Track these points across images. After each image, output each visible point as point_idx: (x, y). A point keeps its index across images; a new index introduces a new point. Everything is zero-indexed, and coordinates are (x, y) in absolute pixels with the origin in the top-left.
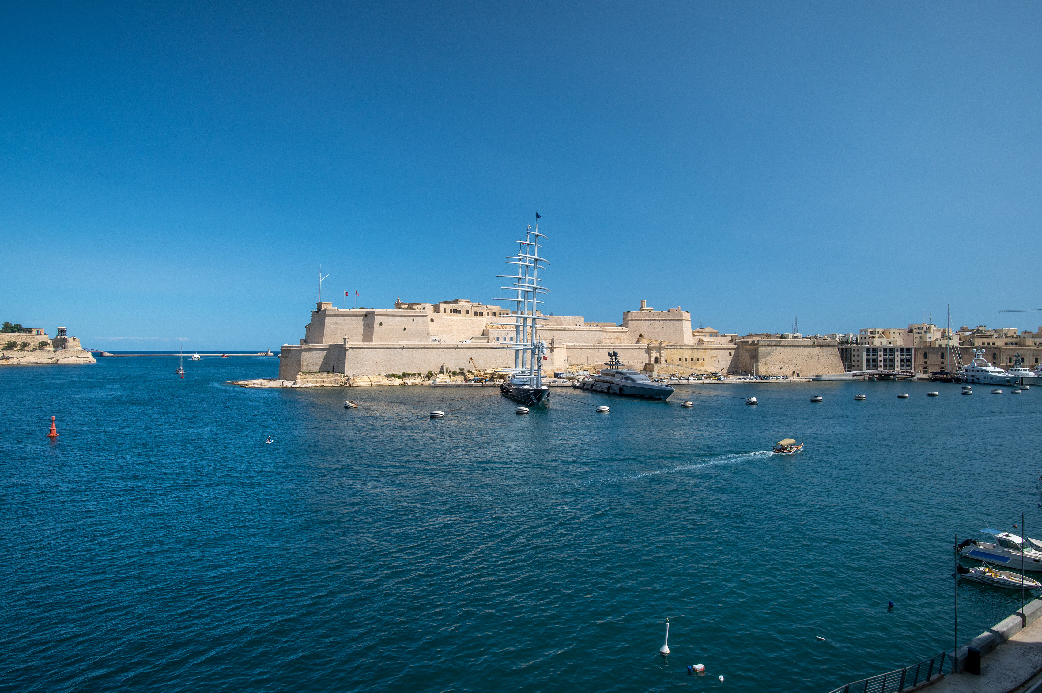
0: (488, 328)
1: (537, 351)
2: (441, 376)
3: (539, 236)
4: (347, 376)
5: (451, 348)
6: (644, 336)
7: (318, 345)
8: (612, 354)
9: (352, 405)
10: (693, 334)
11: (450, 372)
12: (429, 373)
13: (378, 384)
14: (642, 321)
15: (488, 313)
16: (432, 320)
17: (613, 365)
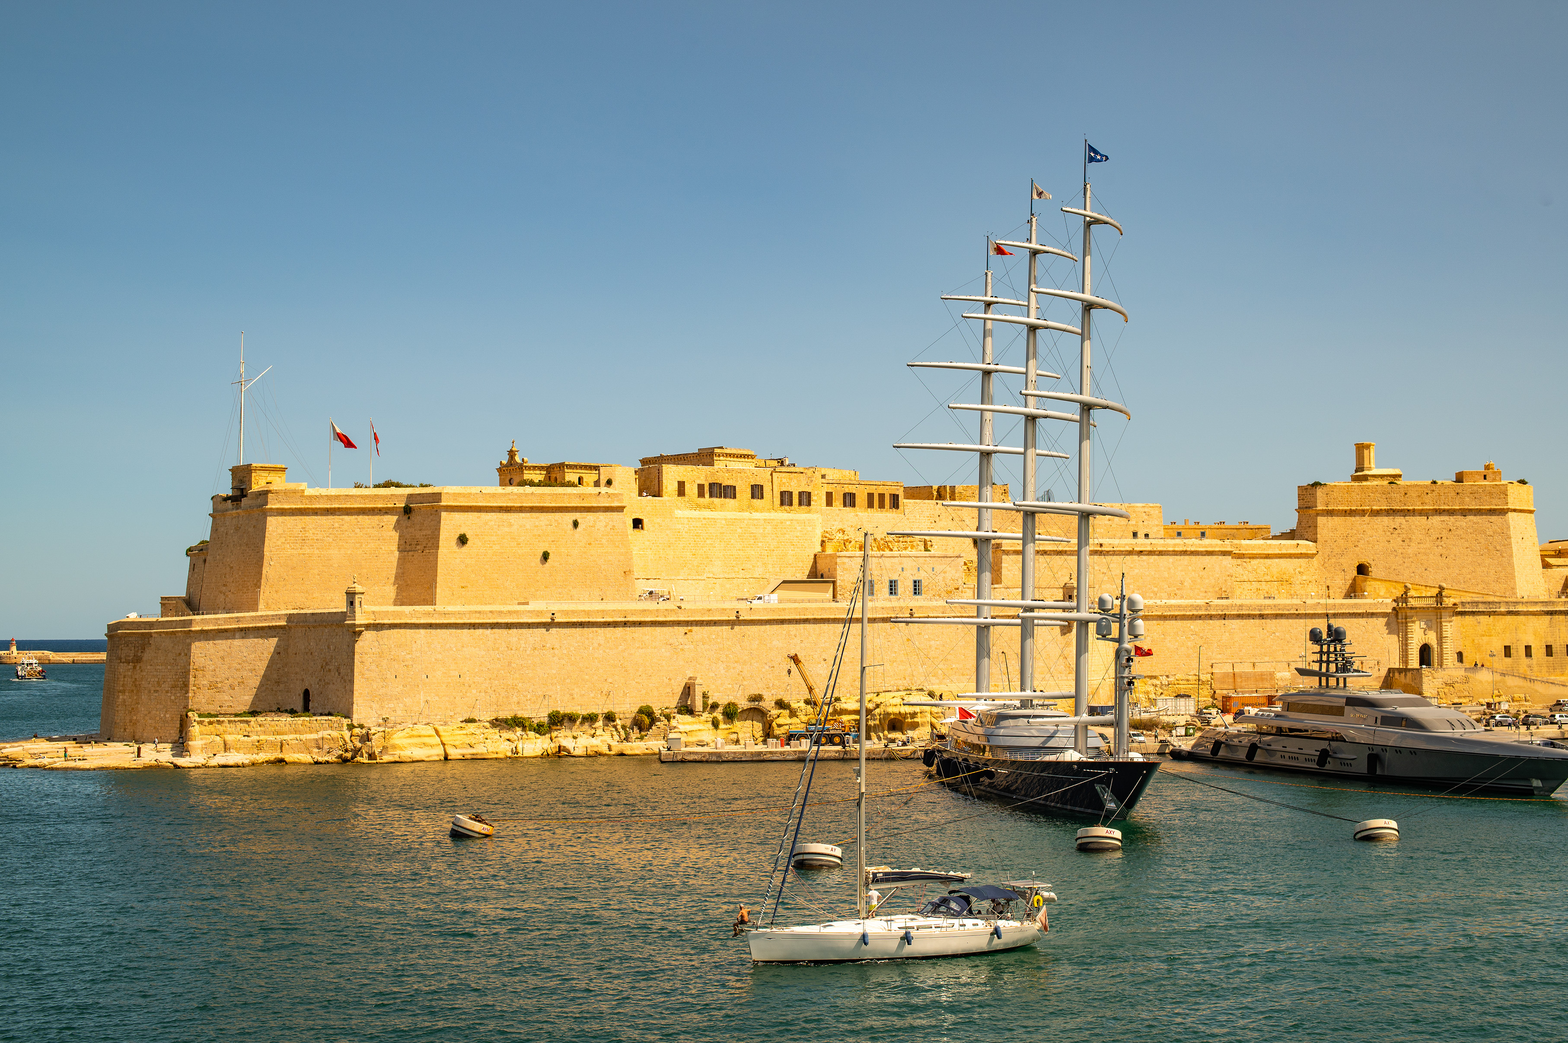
0: (829, 551)
1: (1115, 627)
2: (683, 722)
3: (1097, 221)
4: (361, 726)
5: (715, 623)
6: (1374, 571)
7: (247, 618)
8: (1324, 636)
9: (478, 827)
10: (1543, 561)
11: (714, 706)
12: (641, 711)
13: (468, 751)
14: (1366, 518)
15: (829, 496)
16: (637, 523)
17: (1328, 676)
